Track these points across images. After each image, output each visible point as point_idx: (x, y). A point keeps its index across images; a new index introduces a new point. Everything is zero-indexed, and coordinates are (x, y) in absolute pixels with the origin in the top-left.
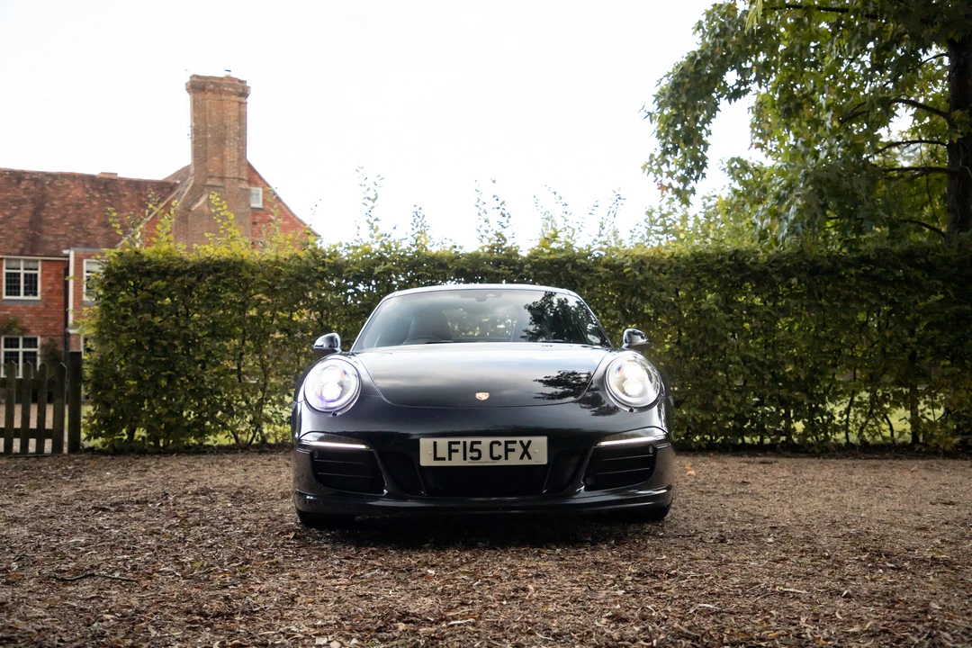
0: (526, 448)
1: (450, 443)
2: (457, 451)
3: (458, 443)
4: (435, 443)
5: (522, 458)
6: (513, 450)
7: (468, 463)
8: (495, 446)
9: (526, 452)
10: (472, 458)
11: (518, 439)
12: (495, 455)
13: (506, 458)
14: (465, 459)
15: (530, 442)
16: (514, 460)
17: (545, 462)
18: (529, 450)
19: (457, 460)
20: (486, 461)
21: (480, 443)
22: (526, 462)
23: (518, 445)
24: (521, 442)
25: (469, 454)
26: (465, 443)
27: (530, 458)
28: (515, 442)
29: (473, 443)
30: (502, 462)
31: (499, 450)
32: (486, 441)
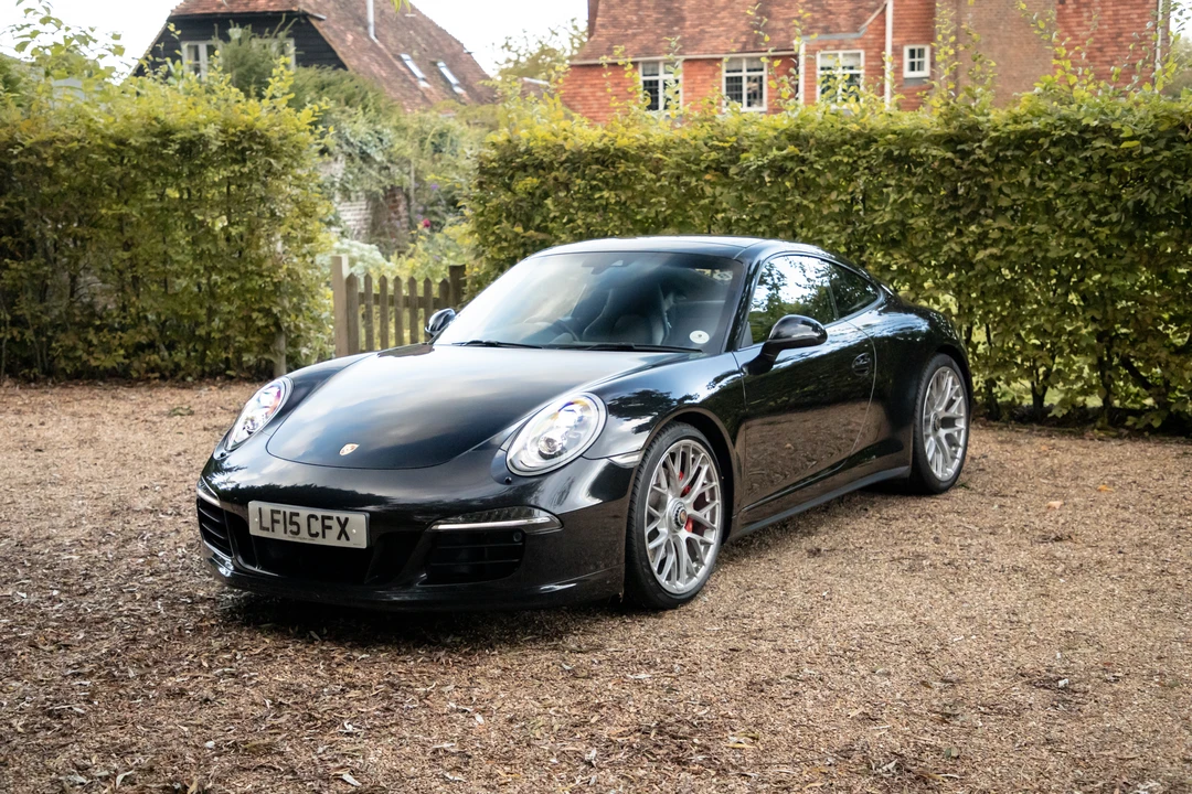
0: (343, 525)
1: (273, 512)
2: (278, 522)
3: (279, 512)
4: (260, 509)
5: (339, 538)
6: (330, 528)
7: (288, 537)
8: (312, 520)
9: (343, 533)
10: (292, 532)
11: (335, 514)
12: (313, 532)
13: (324, 536)
14: (285, 532)
15: (347, 519)
16: (331, 540)
17: (364, 545)
18: (347, 529)
19: (280, 534)
20: (304, 538)
21: (297, 515)
22: (343, 543)
23: (334, 523)
24: (338, 518)
25: (289, 527)
26: (285, 513)
27: (348, 539)
28: (330, 518)
29: (292, 514)
30: (319, 541)
31: (316, 526)
32: (304, 512)
